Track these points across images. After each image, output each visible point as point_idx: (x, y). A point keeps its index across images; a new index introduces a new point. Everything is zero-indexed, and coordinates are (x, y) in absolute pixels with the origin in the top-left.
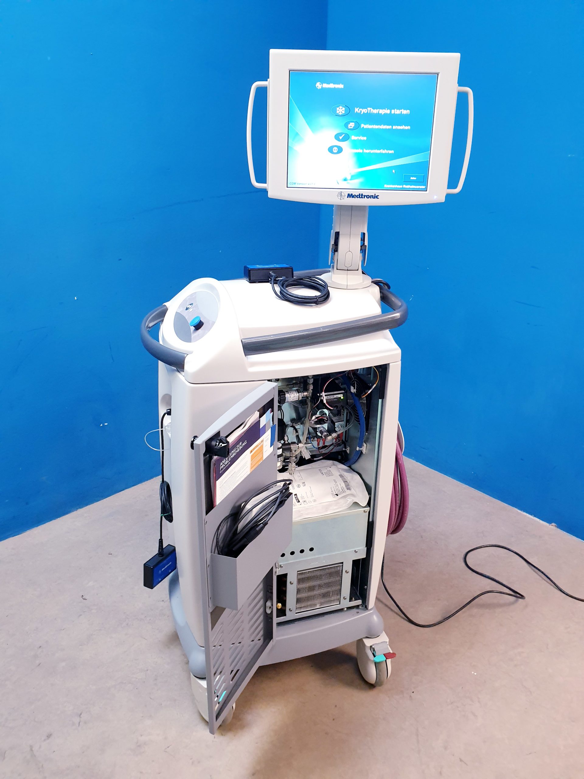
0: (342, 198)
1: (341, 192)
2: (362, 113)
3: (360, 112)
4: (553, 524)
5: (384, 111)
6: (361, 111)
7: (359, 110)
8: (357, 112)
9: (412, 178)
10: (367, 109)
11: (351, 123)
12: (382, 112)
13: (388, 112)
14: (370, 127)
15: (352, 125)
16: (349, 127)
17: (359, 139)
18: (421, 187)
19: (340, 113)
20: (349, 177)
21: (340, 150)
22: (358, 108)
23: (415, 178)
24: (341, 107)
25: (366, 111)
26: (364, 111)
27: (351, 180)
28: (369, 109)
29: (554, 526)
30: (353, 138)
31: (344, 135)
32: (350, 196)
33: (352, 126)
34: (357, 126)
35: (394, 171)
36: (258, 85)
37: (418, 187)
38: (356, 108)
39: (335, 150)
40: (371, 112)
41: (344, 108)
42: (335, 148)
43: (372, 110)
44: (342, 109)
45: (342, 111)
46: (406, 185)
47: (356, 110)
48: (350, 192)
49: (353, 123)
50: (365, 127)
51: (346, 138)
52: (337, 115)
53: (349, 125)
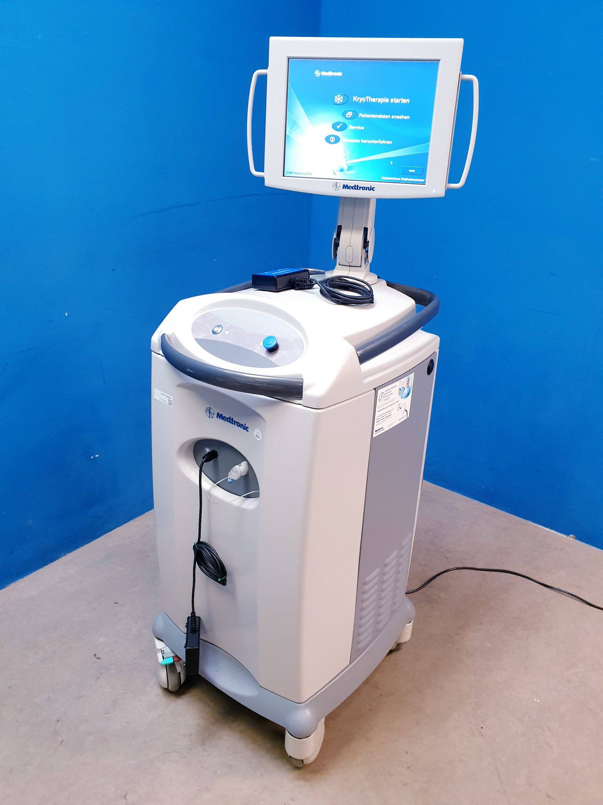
0: (337, 189)
1: (337, 183)
2: (360, 102)
3: (358, 101)
4: (571, 536)
5: (383, 100)
6: (359, 99)
7: (357, 99)
8: (355, 100)
9: (410, 171)
10: (365, 98)
11: (349, 112)
12: (381, 100)
13: (387, 100)
14: (368, 116)
15: (350, 114)
16: (347, 116)
17: (357, 129)
18: (420, 180)
19: (338, 102)
20: (346, 168)
21: (337, 140)
22: (356, 97)
23: (414, 171)
24: (339, 96)
25: (364, 100)
26: (362, 100)
27: (347, 171)
28: (367, 97)
29: (572, 537)
30: (351, 127)
31: (341, 124)
32: (345, 187)
33: (349, 116)
34: (355, 115)
35: (392, 163)
36: (259, 73)
37: (416, 180)
38: (354, 97)
39: (332, 139)
40: (370, 101)
41: (342, 97)
42: (332, 138)
43: (370, 98)
44: (340, 98)
45: (340, 100)
46: (404, 178)
47: (355, 98)
48: (346, 183)
49: (351, 113)
50: (363, 116)
51: (344, 127)
52: (336, 104)
53: (347, 114)
